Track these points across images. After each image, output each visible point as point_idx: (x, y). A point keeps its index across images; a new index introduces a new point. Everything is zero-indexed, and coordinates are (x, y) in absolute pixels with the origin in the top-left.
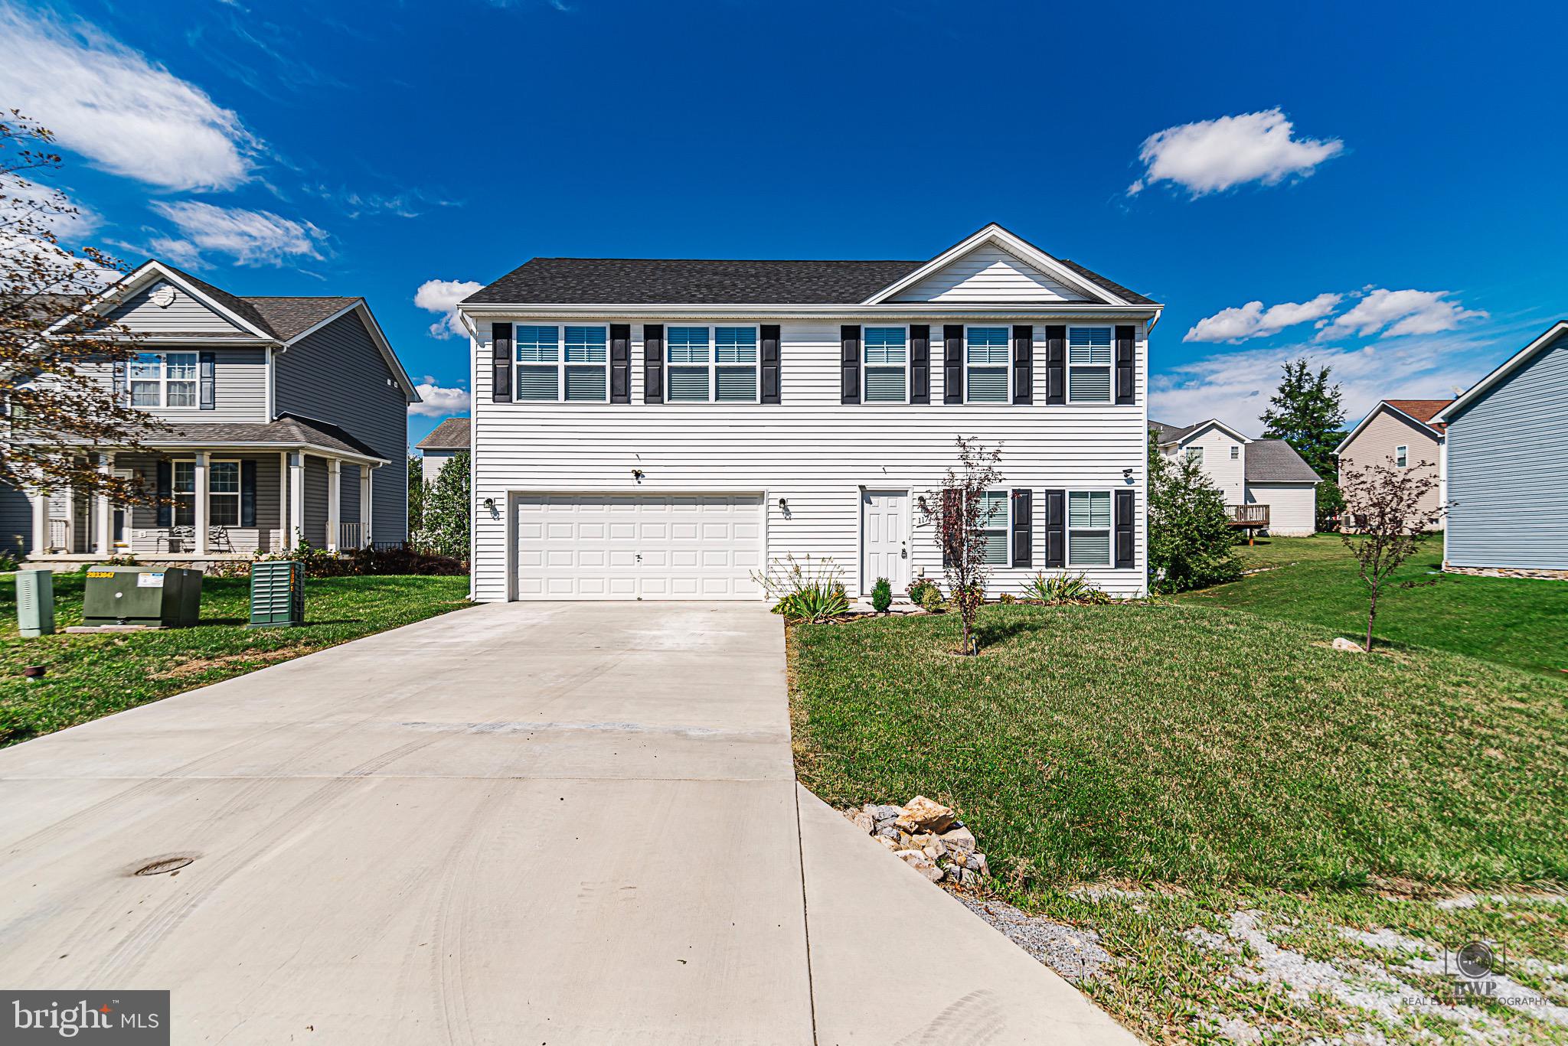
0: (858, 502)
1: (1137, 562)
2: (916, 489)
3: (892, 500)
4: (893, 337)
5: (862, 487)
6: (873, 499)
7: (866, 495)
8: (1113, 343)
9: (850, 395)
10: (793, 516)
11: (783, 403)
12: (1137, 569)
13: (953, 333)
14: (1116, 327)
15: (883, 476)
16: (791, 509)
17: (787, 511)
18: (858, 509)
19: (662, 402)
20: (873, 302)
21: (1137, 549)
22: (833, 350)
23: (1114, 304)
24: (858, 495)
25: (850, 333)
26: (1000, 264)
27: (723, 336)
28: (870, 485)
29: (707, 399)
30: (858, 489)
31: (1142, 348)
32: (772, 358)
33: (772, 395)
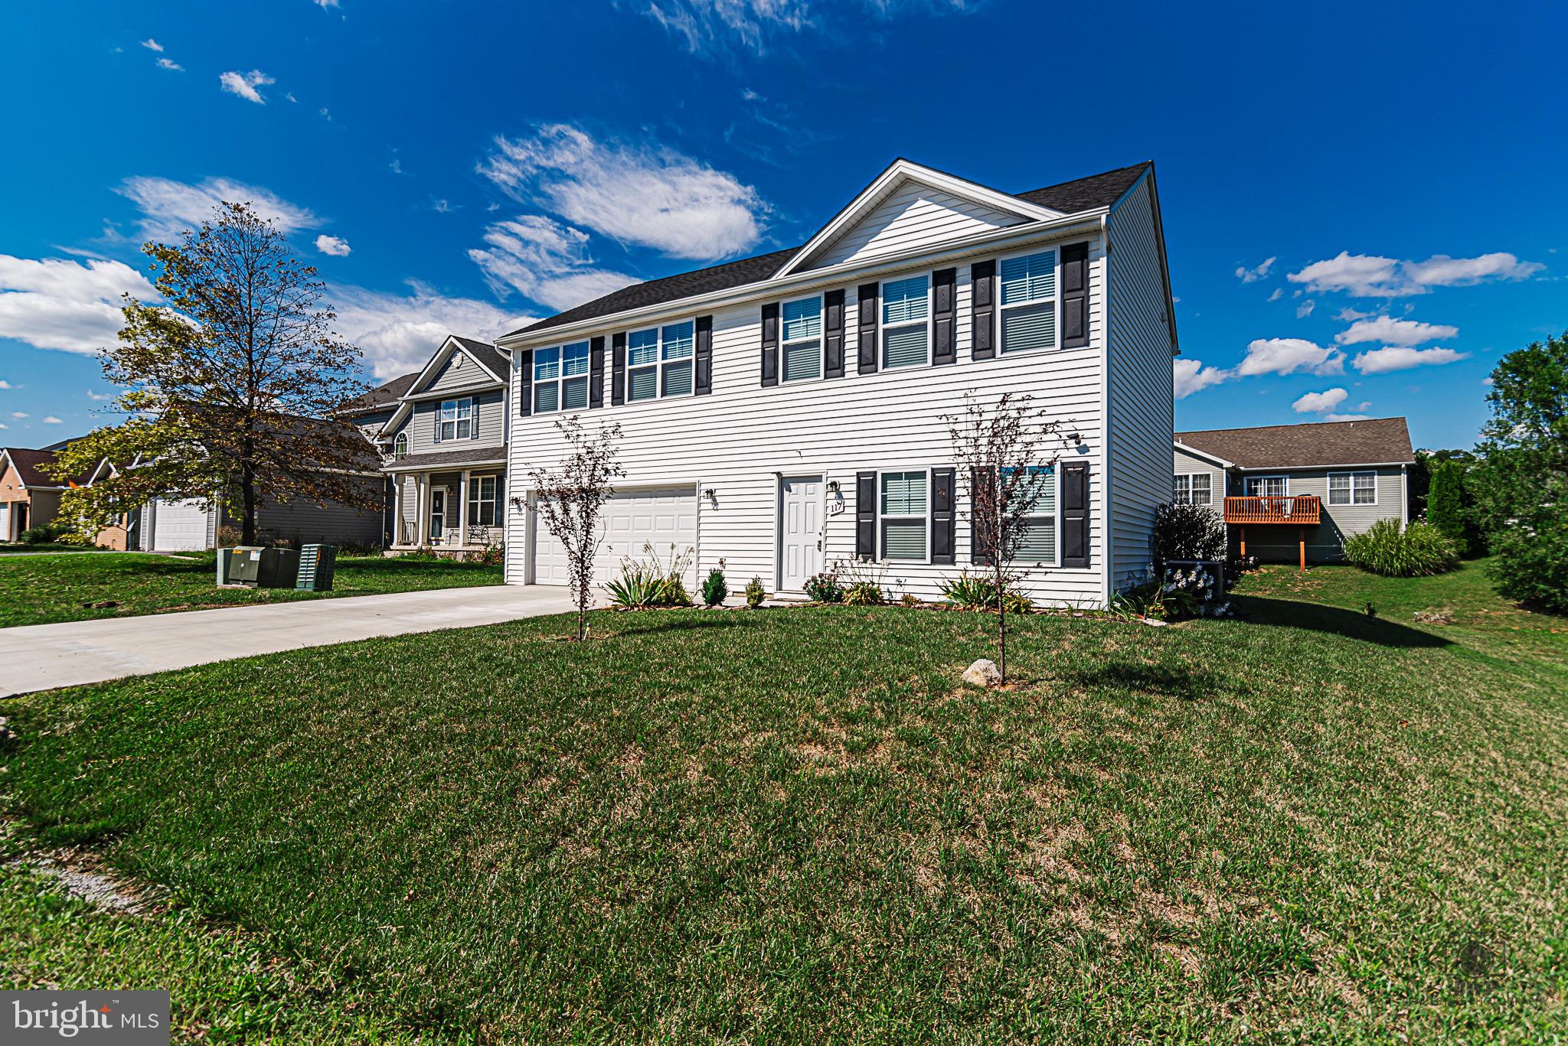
0: (775, 490)
1: (1093, 560)
2: (831, 473)
3: (811, 486)
4: (808, 309)
5: (778, 474)
6: (793, 486)
7: (785, 483)
8: (1058, 269)
9: (769, 378)
10: (720, 506)
11: (714, 392)
12: (1093, 569)
13: (868, 292)
14: (1062, 248)
15: (800, 460)
16: (718, 499)
17: (715, 503)
18: (775, 497)
19: (623, 403)
20: (781, 276)
21: (1093, 542)
22: (754, 332)
23: (1043, 219)
24: (775, 483)
25: (770, 311)
26: (921, 203)
27: (669, 334)
28: (787, 471)
29: (655, 396)
30: (774, 476)
31: (1098, 270)
32: (705, 348)
33: (704, 386)
